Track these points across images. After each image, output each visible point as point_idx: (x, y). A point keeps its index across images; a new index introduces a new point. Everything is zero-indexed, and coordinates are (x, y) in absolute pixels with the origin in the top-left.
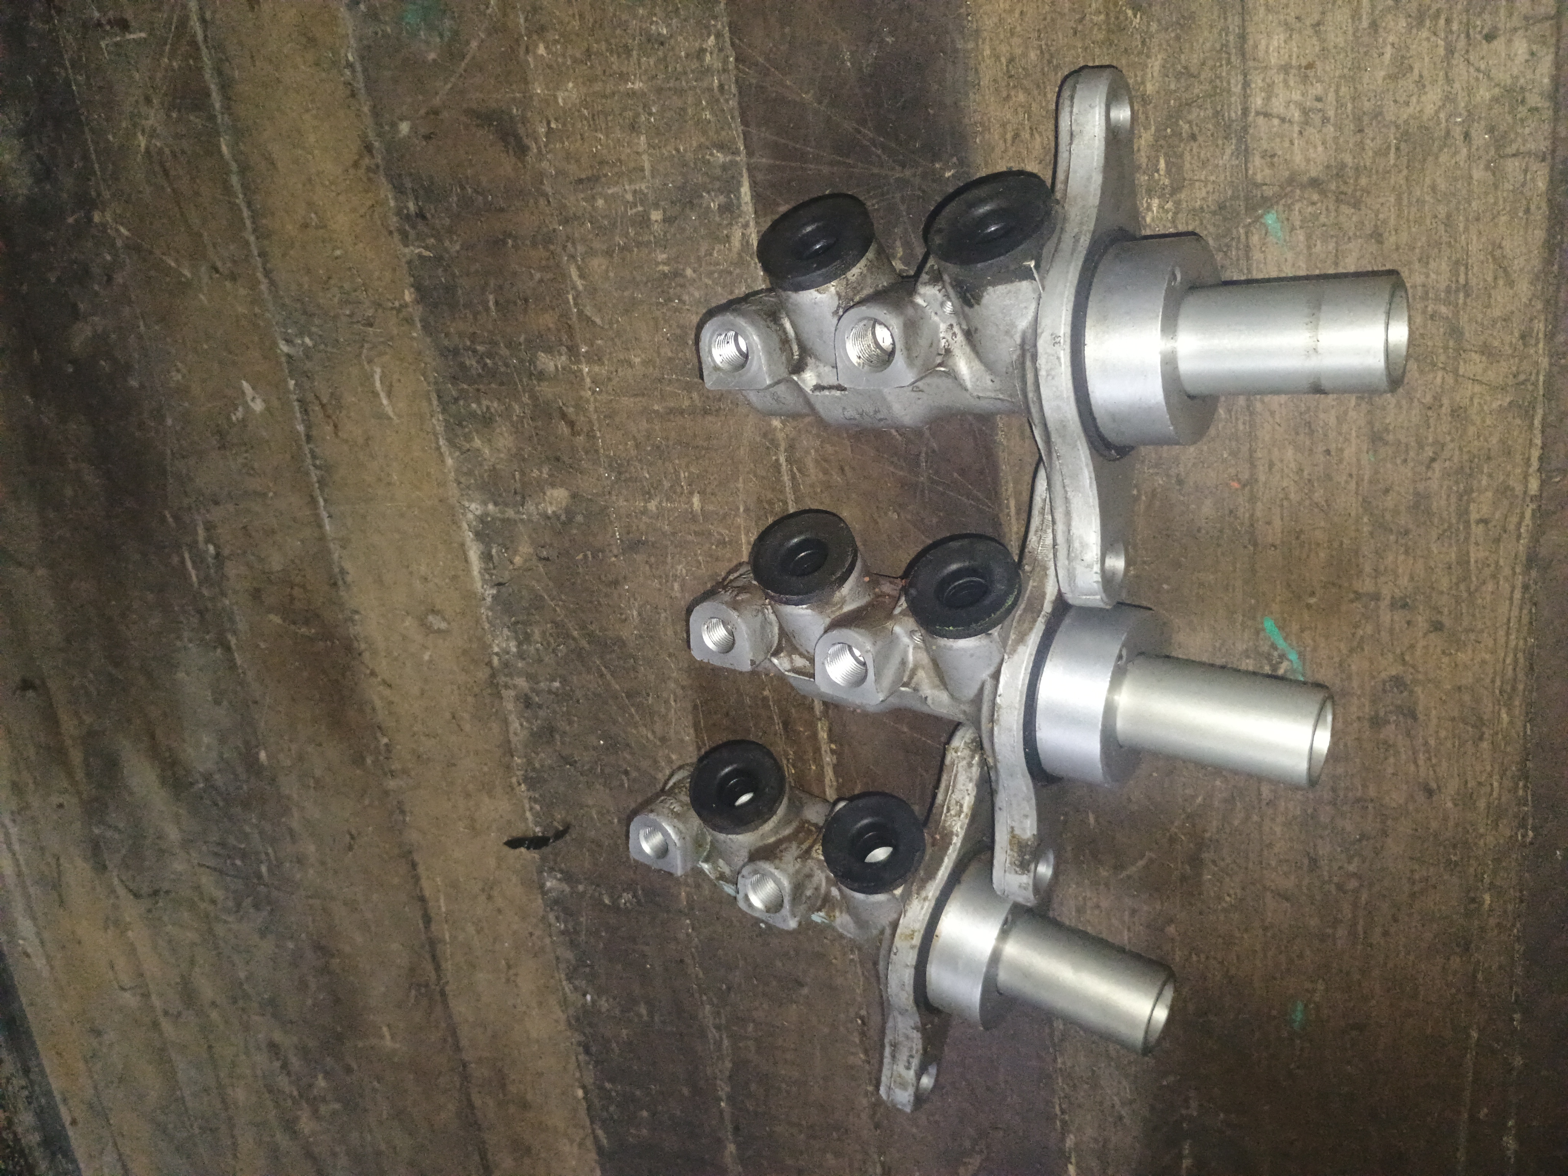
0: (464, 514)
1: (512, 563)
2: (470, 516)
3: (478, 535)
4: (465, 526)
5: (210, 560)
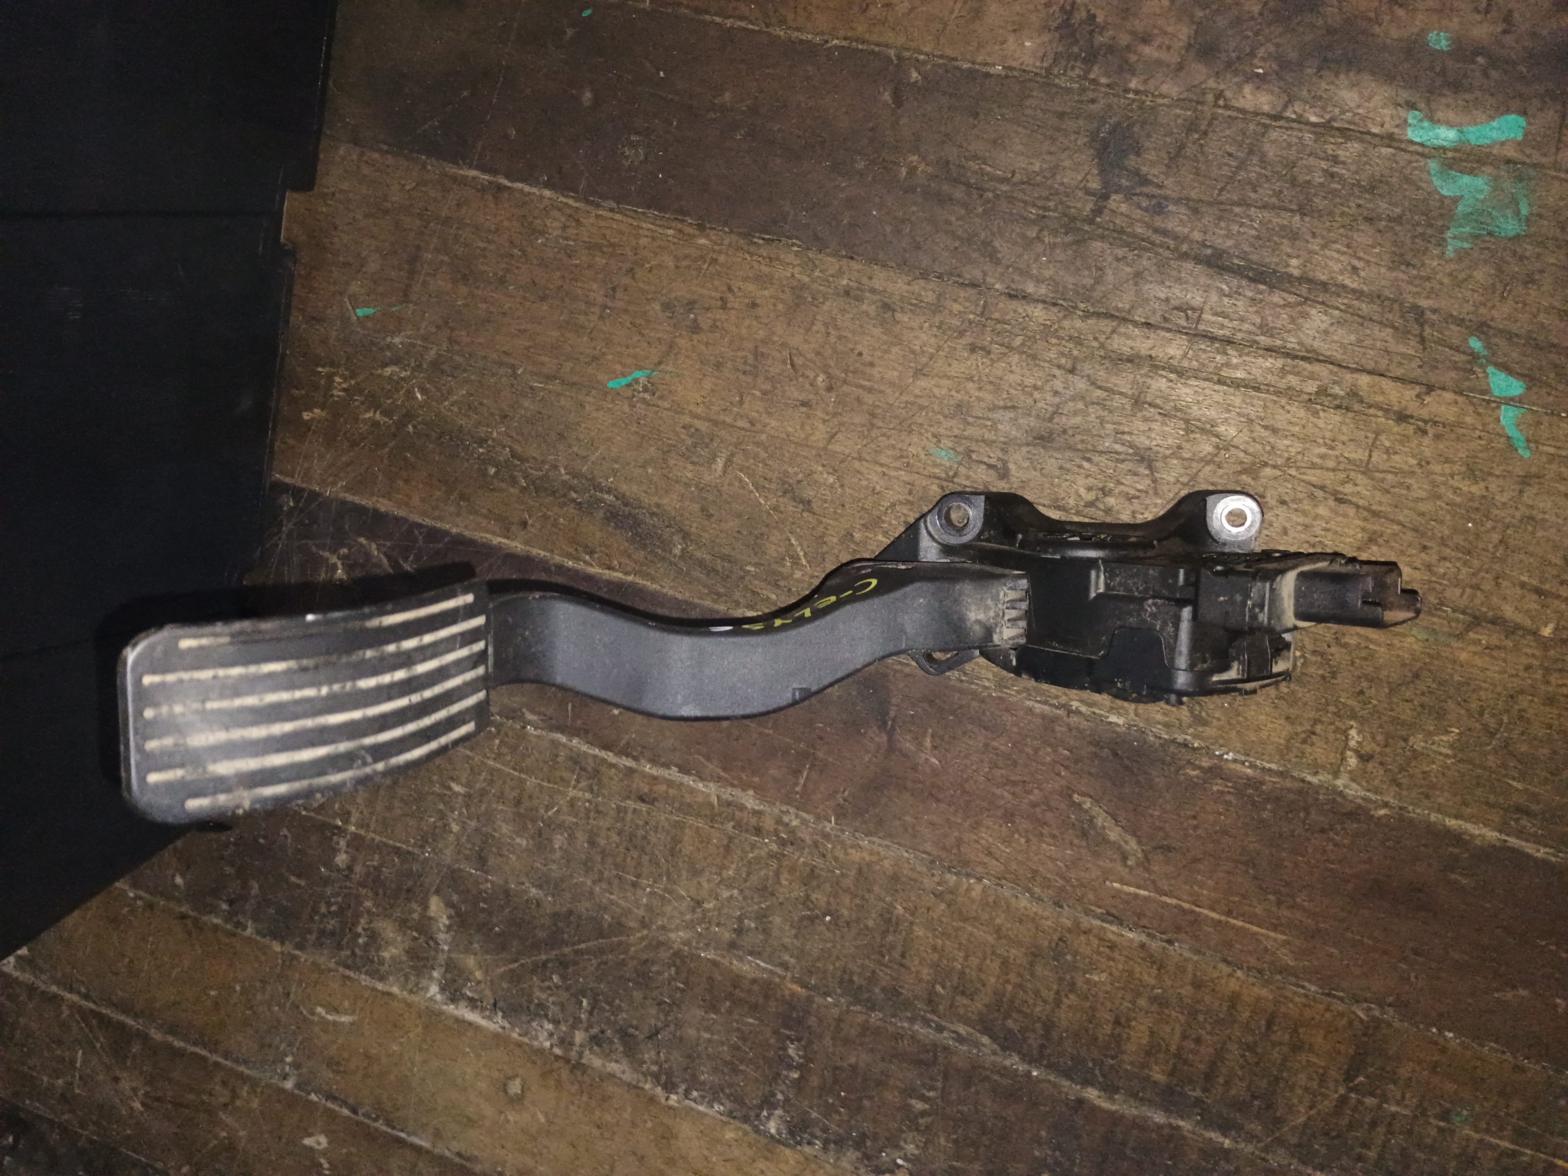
0: (436, 1003)
1: (479, 982)
3: (453, 1000)
4: (445, 1007)
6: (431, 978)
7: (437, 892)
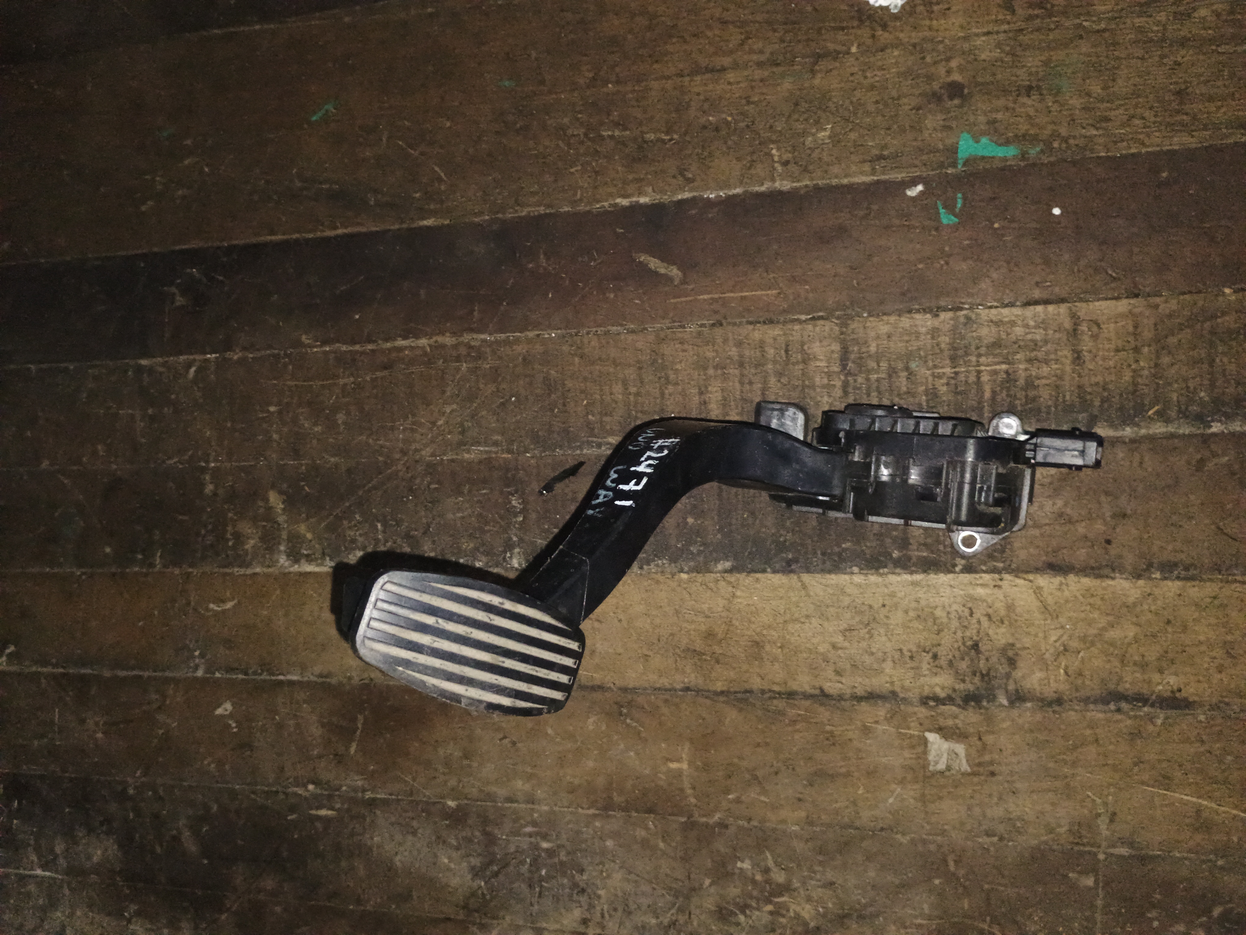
0: (285, 568)
1: (311, 541)
2: (287, 564)
3: (297, 561)
4: (292, 569)
6: (280, 552)
7: (273, 487)
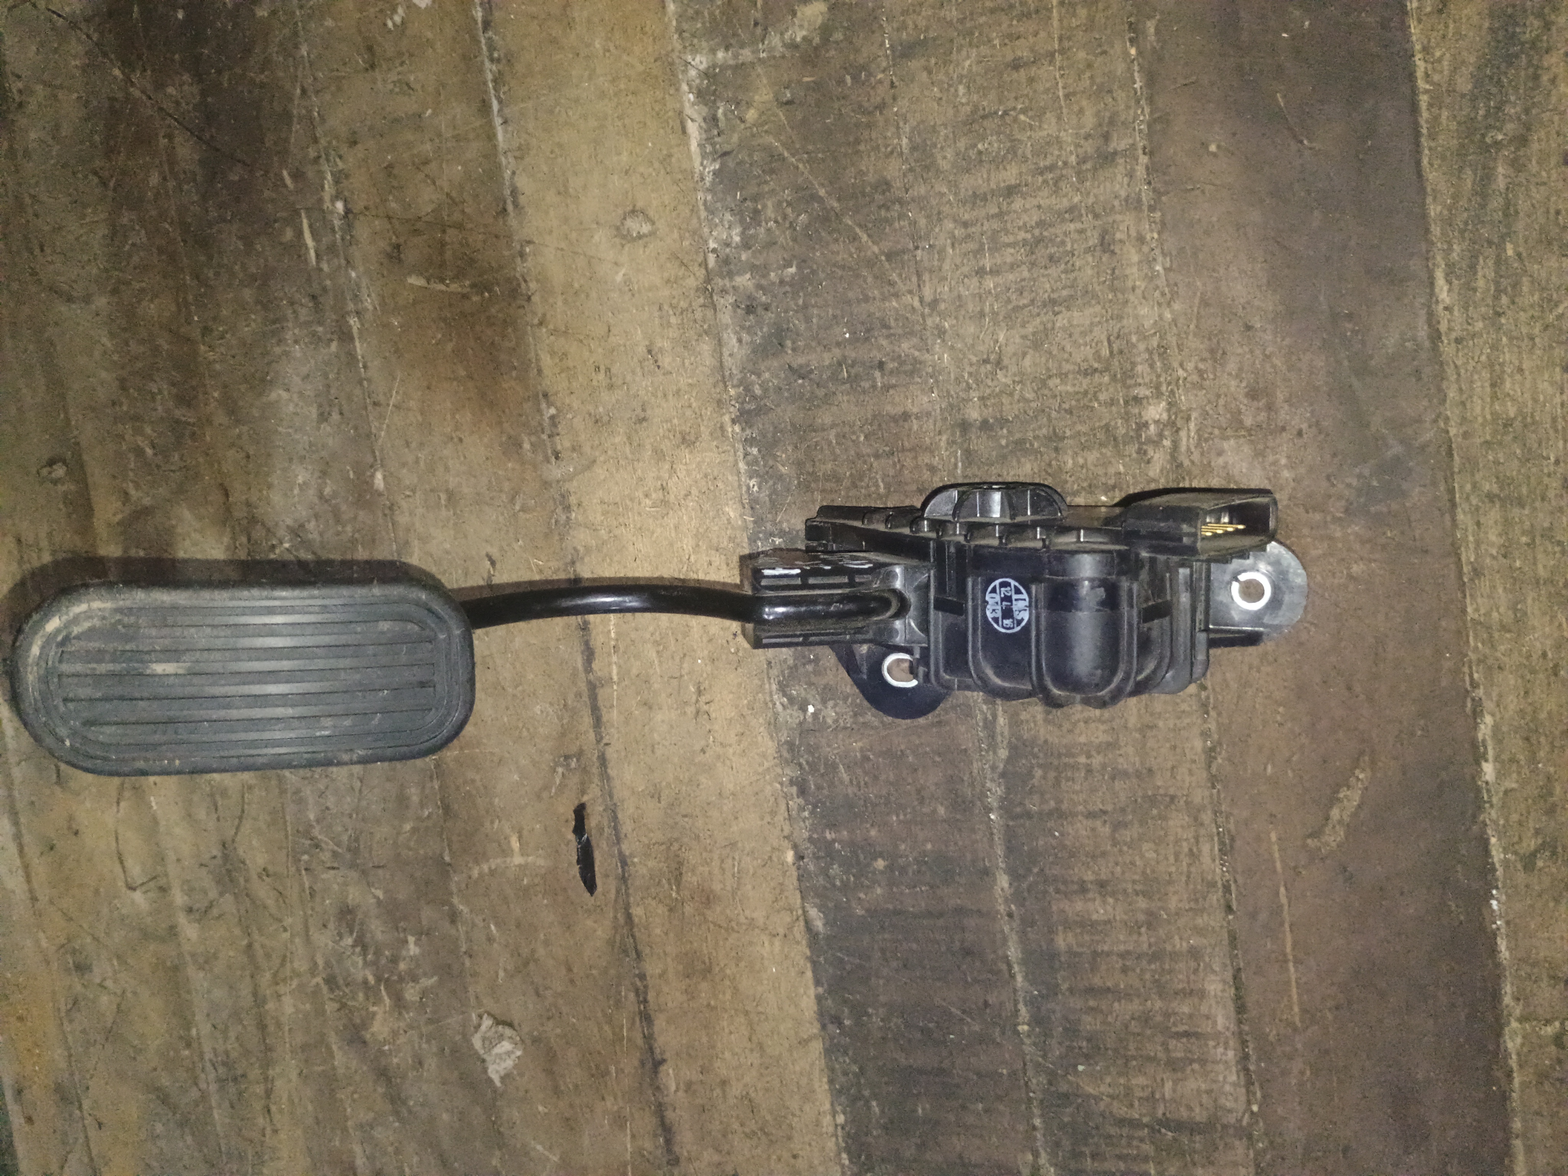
0: (685, 72)
1: (743, 121)
2: (693, 73)
3: (700, 94)
4: (685, 87)
5: (337, 223)
